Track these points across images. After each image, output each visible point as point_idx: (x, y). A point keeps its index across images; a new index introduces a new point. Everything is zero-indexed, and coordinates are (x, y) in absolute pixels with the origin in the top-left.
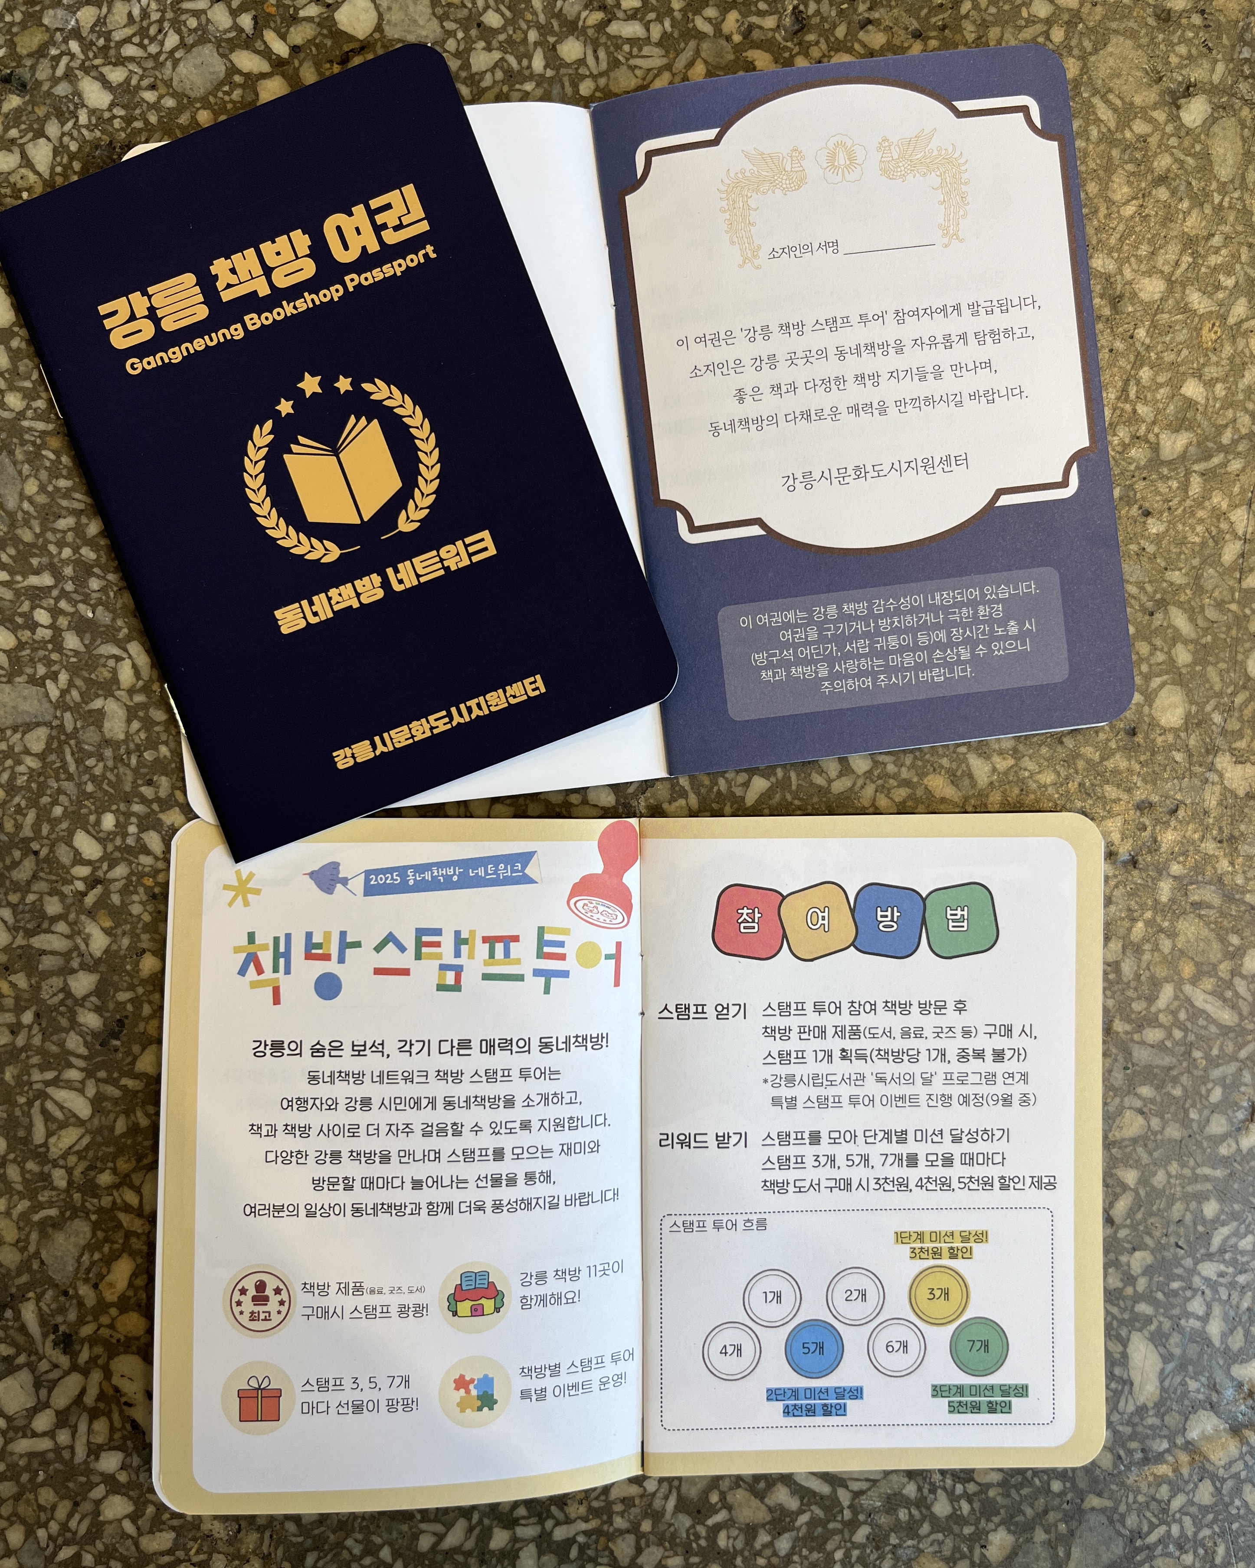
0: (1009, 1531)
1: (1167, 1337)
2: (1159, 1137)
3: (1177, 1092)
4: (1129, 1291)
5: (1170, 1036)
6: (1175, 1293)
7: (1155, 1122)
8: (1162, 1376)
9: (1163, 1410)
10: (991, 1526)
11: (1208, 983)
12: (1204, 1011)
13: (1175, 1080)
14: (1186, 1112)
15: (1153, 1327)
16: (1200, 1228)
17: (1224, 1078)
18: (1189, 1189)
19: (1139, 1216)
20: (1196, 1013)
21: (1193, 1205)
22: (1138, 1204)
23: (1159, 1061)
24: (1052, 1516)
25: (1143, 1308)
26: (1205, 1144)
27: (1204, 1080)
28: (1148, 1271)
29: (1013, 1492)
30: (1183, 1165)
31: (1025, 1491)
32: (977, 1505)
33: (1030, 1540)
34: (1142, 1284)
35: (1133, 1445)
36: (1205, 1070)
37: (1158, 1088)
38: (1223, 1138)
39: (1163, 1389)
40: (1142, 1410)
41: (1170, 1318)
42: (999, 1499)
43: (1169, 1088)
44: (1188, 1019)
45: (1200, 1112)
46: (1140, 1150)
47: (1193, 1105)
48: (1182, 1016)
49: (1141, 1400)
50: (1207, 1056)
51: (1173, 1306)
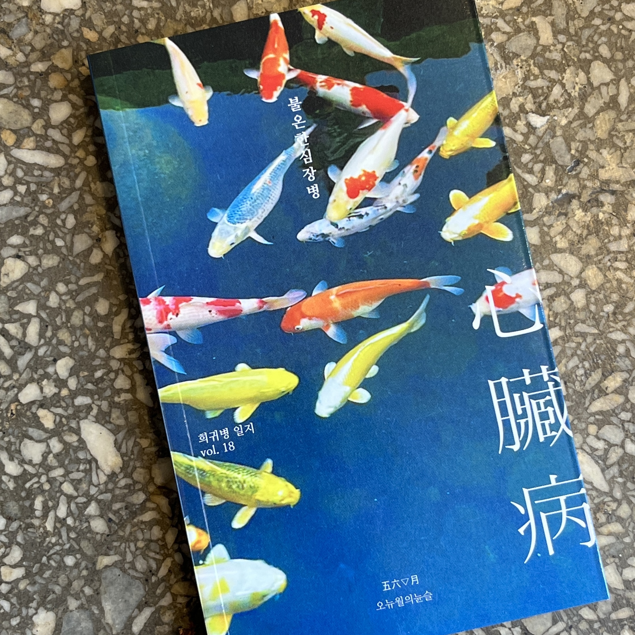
0: (48, 610)
1: (109, 414)
2: (40, 270)
3: (39, 231)
4: (64, 392)
5: (16, 193)
6: (101, 379)
7: (32, 260)
8: (118, 446)
9: (129, 470)
10: (31, 611)
11: (29, 143)
12: (35, 164)
13: (35, 223)
14: (53, 242)
15: (95, 411)
16: (101, 324)
17: (71, 207)
18: (80, 298)
19: (49, 334)
20: (29, 167)
21: (87, 309)
22: (44, 327)
23: (15, 214)
24: (76, 585)
25: (81, 400)
26: (78, 261)
27: (56, 214)
28: (73, 372)
29: (37, 578)
30: (67, 283)
31: (47, 574)
32: (14, 600)
33: (66, 610)
34: (72, 383)
35: (116, 506)
36: (54, 206)
37: (24, 233)
38: (89, 251)
39: (122, 455)
40: (112, 476)
41: (105, 399)
42: (29, 588)
43: (32, 231)
44: (25, 174)
45: (63, 239)
46: (29, 285)
47: (57, 236)
48: (20, 173)
49: (108, 470)
50: (51, 195)
51: (105, 390)
